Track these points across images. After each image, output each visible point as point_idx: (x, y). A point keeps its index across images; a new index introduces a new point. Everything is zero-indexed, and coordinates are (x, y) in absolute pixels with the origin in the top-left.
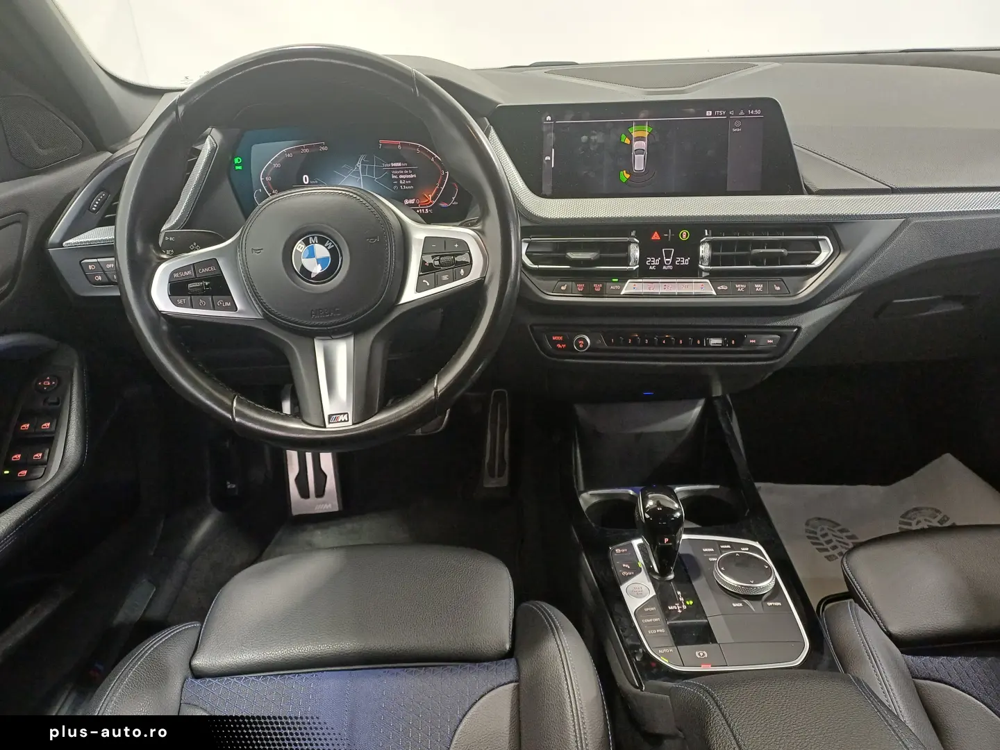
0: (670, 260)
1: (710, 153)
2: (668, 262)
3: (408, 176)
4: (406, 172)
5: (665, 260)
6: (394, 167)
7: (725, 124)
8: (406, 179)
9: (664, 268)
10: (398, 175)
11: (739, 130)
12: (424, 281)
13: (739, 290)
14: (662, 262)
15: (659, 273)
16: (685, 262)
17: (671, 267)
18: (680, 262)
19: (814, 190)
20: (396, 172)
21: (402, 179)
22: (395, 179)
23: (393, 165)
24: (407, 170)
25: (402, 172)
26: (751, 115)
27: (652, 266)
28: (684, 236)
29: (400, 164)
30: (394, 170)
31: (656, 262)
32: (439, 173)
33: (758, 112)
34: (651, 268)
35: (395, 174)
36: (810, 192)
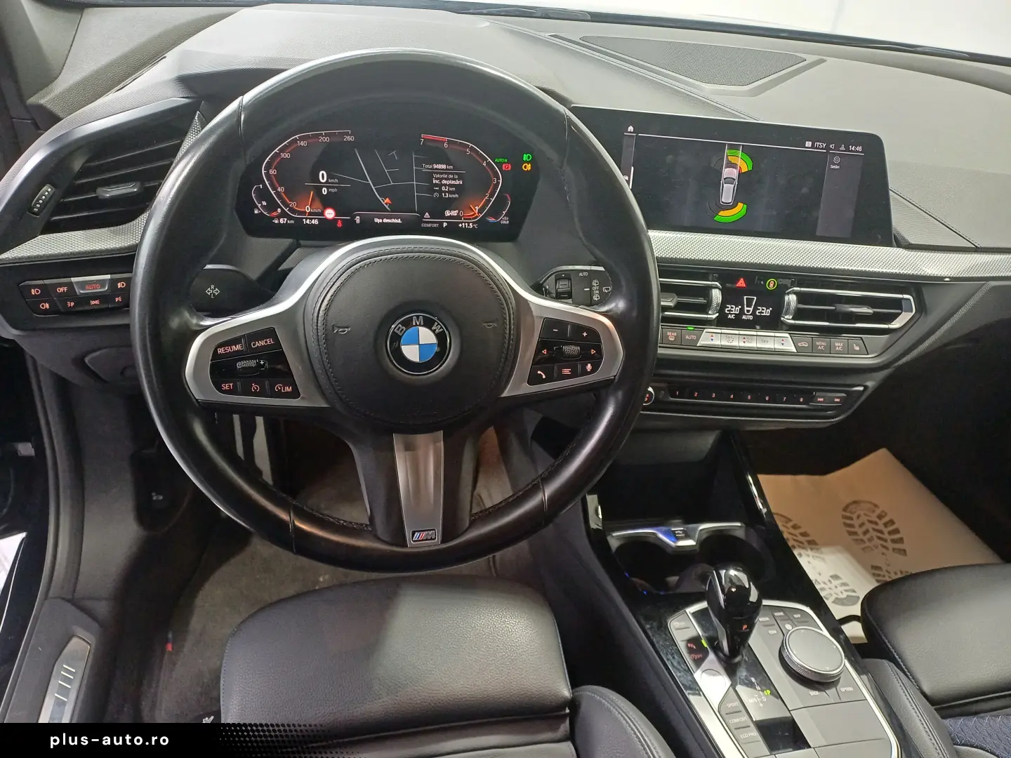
0: (751, 309)
1: (805, 190)
2: (748, 311)
3: (453, 182)
4: (451, 176)
5: (746, 309)
6: (436, 169)
7: (823, 159)
8: (451, 186)
9: (744, 317)
10: (441, 179)
11: (837, 167)
12: (539, 372)
13: (819, 348)
14: (742, 310)
15: (738, 323)
16: (767, 312)
17: (751, 318)
18: (761, 312)
19: (903, 243)
20: (438, 176)
21: (445, 185)
22: (436, 185)
23: (435, 166)
24: (452, 174)
25: (446, 176)
26: (852, 151)
27: (731, 314)
28: (772, 285)
29: (444, 167)
30: (437, 173)
31: (736, 310)
32: (491, 181)
33: (859, 149)
34: (729, 316)
35: (437, 179)
36: (899, 246)
